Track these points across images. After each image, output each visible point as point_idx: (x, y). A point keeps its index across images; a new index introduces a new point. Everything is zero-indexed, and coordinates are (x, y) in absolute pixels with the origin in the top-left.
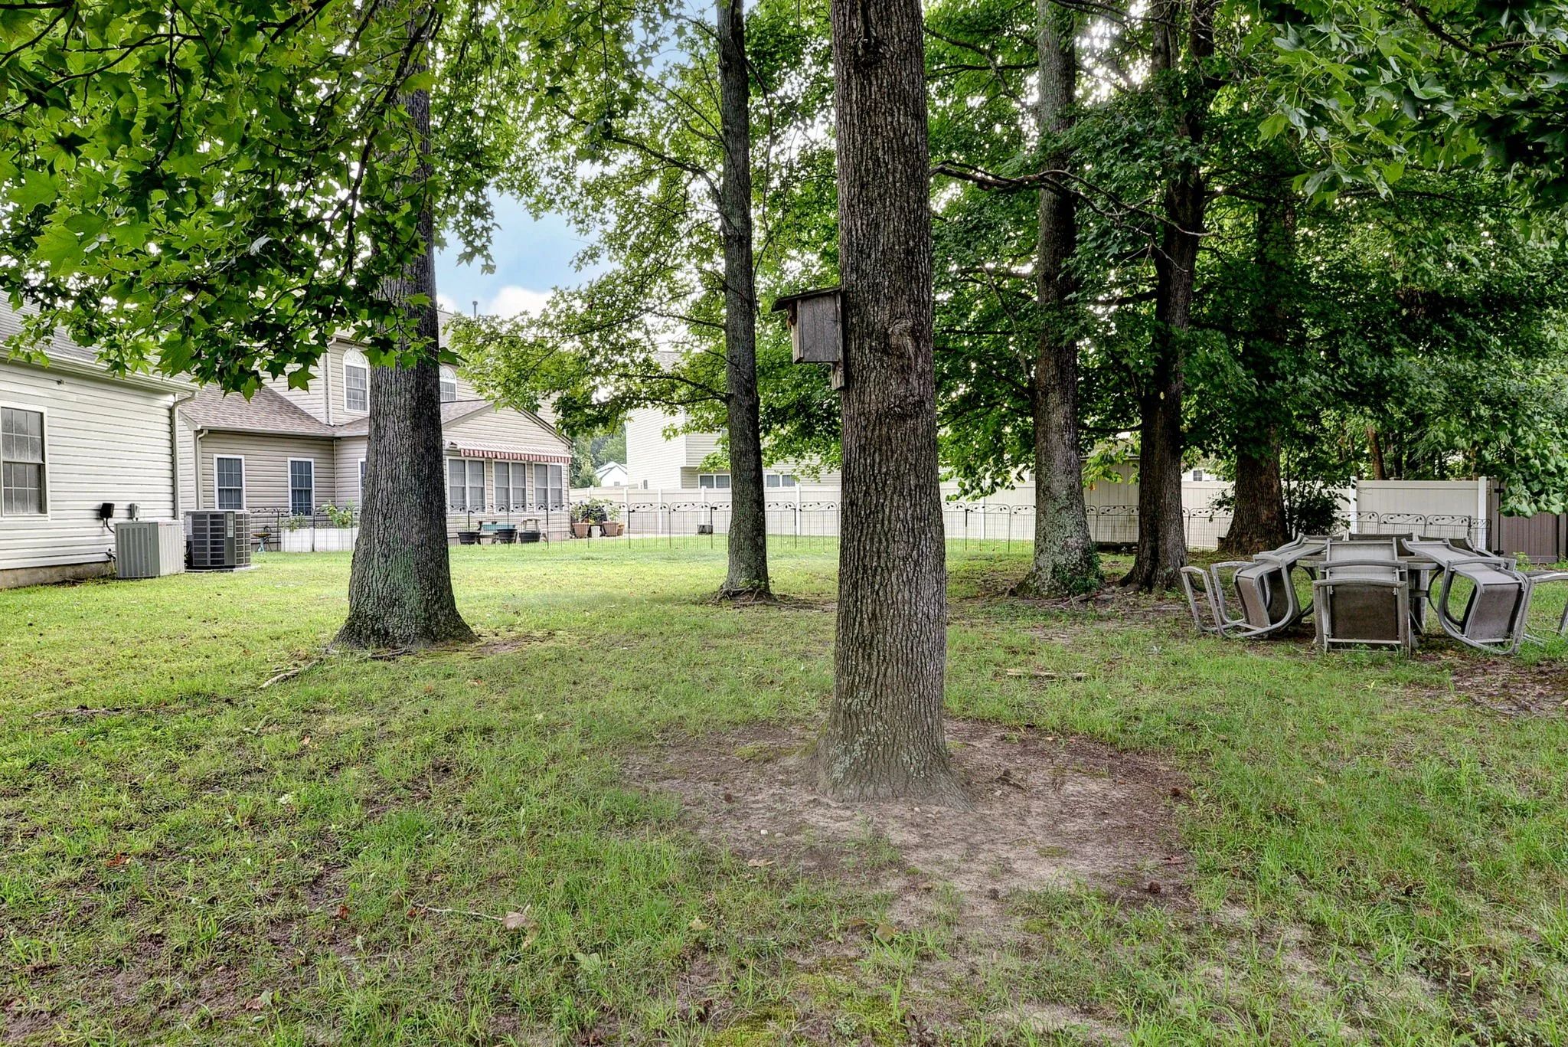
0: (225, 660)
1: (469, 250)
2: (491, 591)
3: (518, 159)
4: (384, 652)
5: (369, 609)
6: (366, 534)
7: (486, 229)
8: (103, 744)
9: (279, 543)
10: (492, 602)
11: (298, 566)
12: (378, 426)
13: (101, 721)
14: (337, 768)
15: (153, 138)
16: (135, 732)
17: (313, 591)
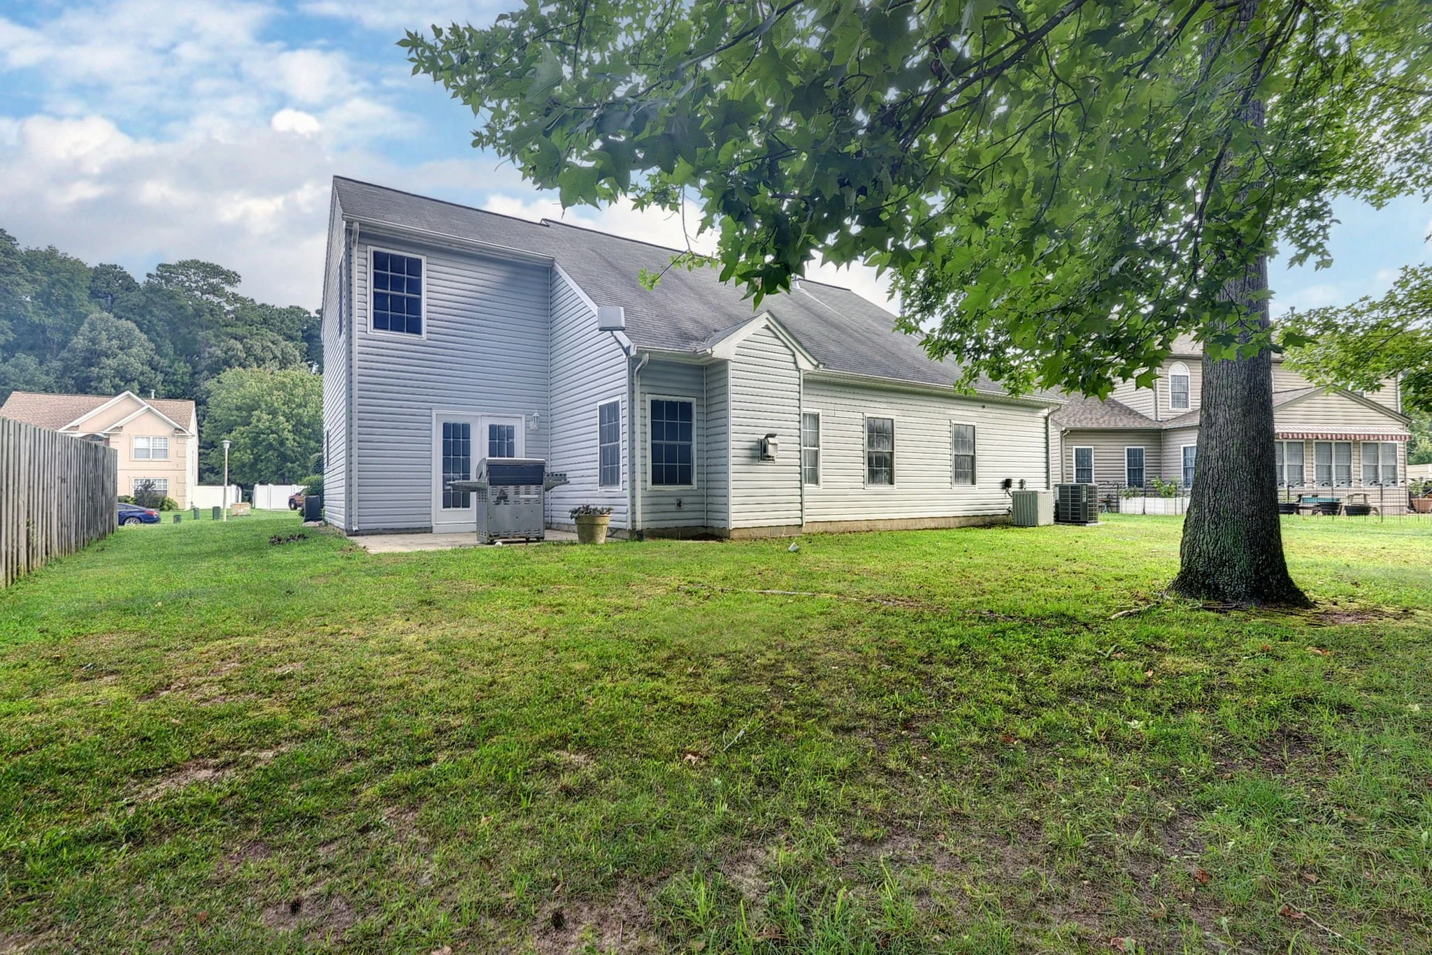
0: (1081, 592)
1: (1302, 251)
2: (1320, 559)
3: (1358, 158)
4: (1214, 604)
5: (1200, 566)
6: (1196, 503)
7: (1324, 228)
8: (1002, 640)
9: (1118, 506)
10: (1322, 570)
11: (1133, 525)
12: (1209, 416)
13: (1001, 625)
14: (1181, 706)
15: (1038, 196)
16: (1022, 637)
17: (1146, 545)
